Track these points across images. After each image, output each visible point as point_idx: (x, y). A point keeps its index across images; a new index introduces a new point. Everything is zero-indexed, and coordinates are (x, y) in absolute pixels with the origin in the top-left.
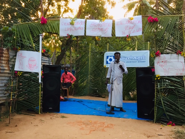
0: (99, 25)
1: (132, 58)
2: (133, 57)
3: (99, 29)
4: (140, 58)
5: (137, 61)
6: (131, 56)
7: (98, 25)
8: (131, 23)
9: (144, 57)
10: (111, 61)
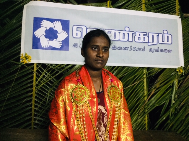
1: (130, 34)
2: (135, 33)
4: (155, 36)
6: (127, 29)
9: (168, 36)
10: (51, 40)
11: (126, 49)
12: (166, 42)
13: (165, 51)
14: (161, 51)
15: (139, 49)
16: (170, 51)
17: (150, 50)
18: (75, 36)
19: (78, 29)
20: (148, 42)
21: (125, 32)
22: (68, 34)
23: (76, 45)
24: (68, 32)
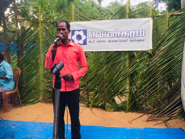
1: (119, 33)
2: (121, 32)
4: (134, 32)
5: (129, 40)
6: (117, 30)
9: (142, 32)
10: (79, 40)
11: (116, 41)
12: (141, 35)
13: (140, 40)
14: (138, 41)
15: (124, 41)
16: (143, 40)
17: (131, 41)
18: (89, 37)
19: (91, 33)
20: (129, 36)
21: (115, 32)
22: (86, 36)
23: (90, 42)
24: (86, 35)
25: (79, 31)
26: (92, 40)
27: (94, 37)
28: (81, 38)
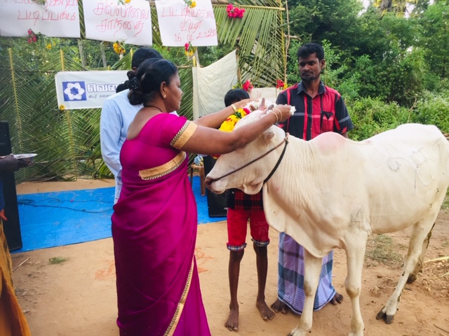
0: (118, 11)
3: (118, 22)
7: (115, 11)
8: (193, 15)
10: (75, 95)
18: (89, 91)
19: (91, 86)
23: (90, 97)
24: (84, 89)
25: (74, 83)
26: (93, 94)
27: (95, 90)
28: (77, 93)
